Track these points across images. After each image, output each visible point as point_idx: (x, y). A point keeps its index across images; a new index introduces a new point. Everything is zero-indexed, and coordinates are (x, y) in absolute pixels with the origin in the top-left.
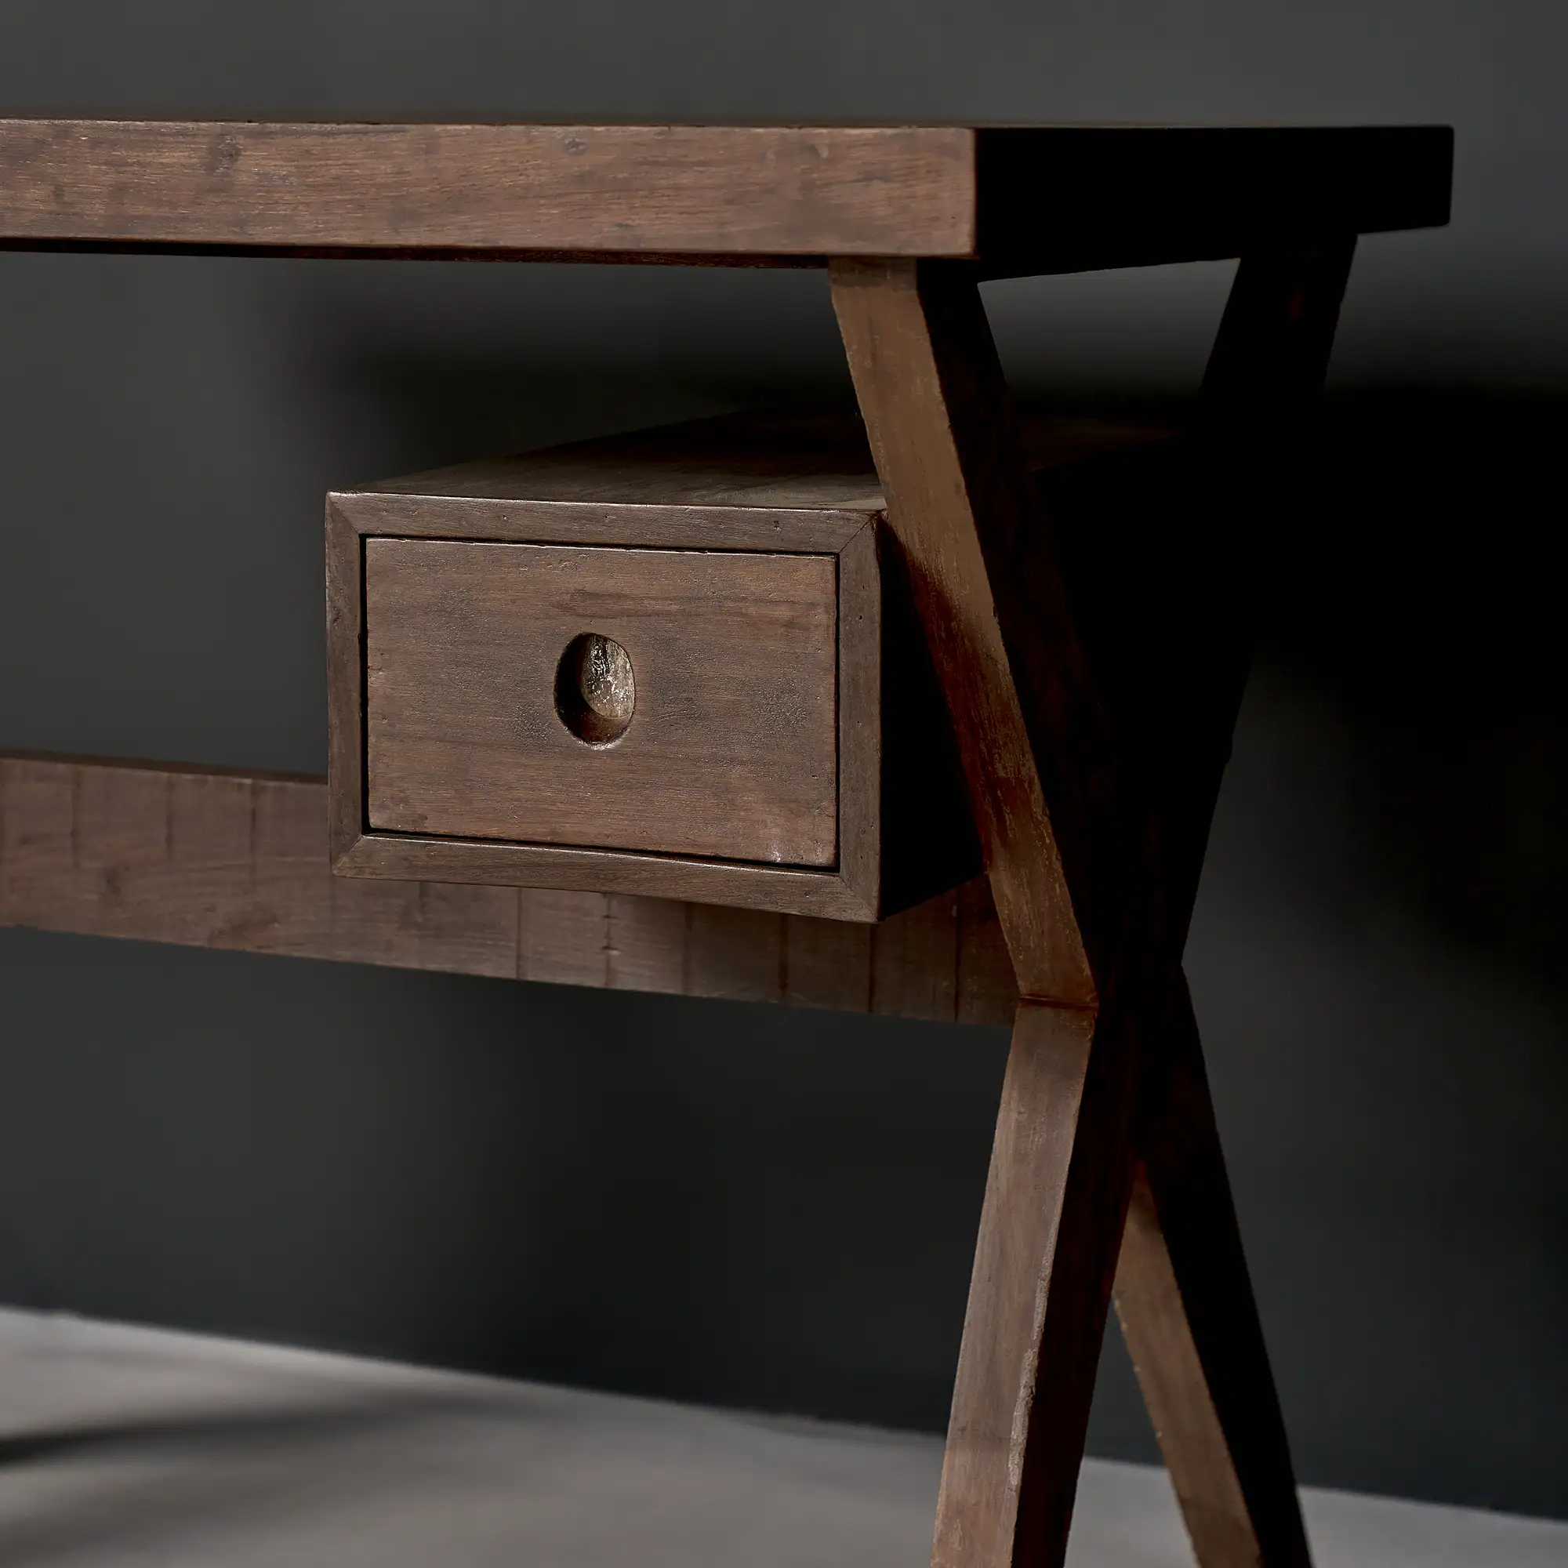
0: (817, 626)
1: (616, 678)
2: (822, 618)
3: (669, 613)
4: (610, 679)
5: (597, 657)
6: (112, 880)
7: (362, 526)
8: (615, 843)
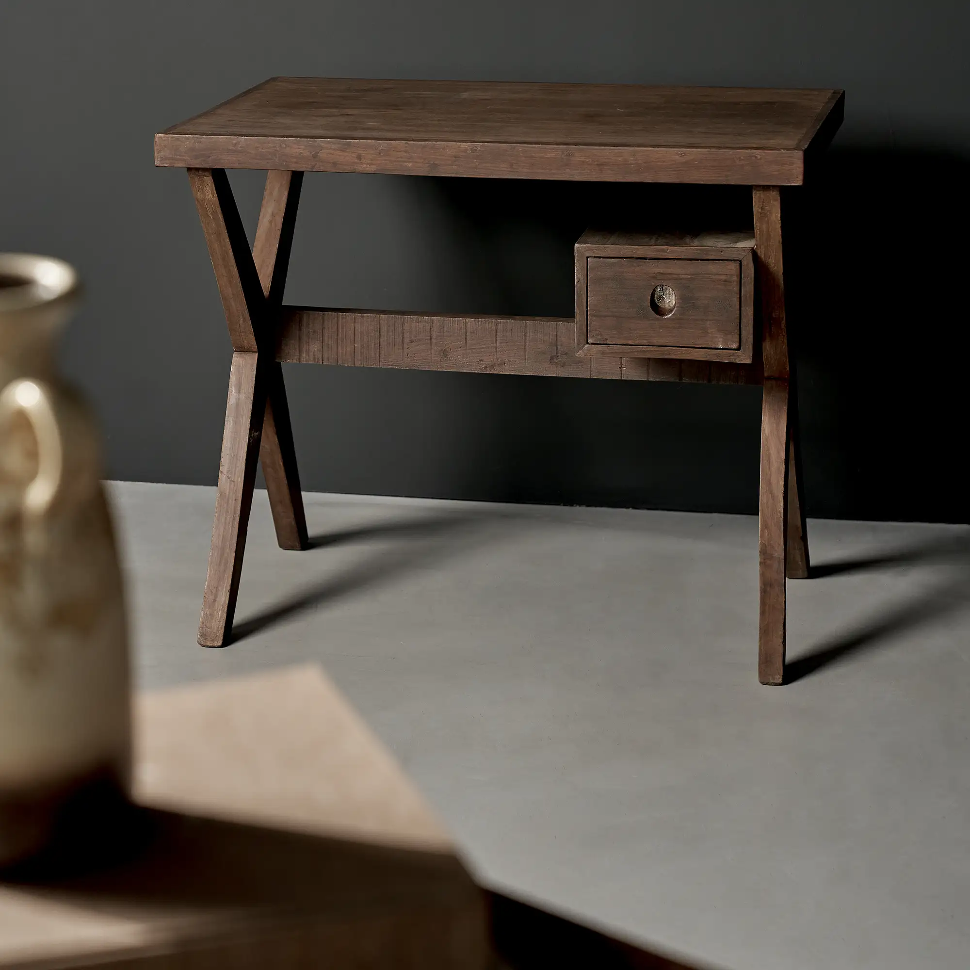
0: (734, 281)
1: (666, 296)
2: (735, 278)
3: (687, 278)
4: (664, 297)
5: (660, 290)
6: (445, 353)
7: (587, 255)
8: (670, 344)
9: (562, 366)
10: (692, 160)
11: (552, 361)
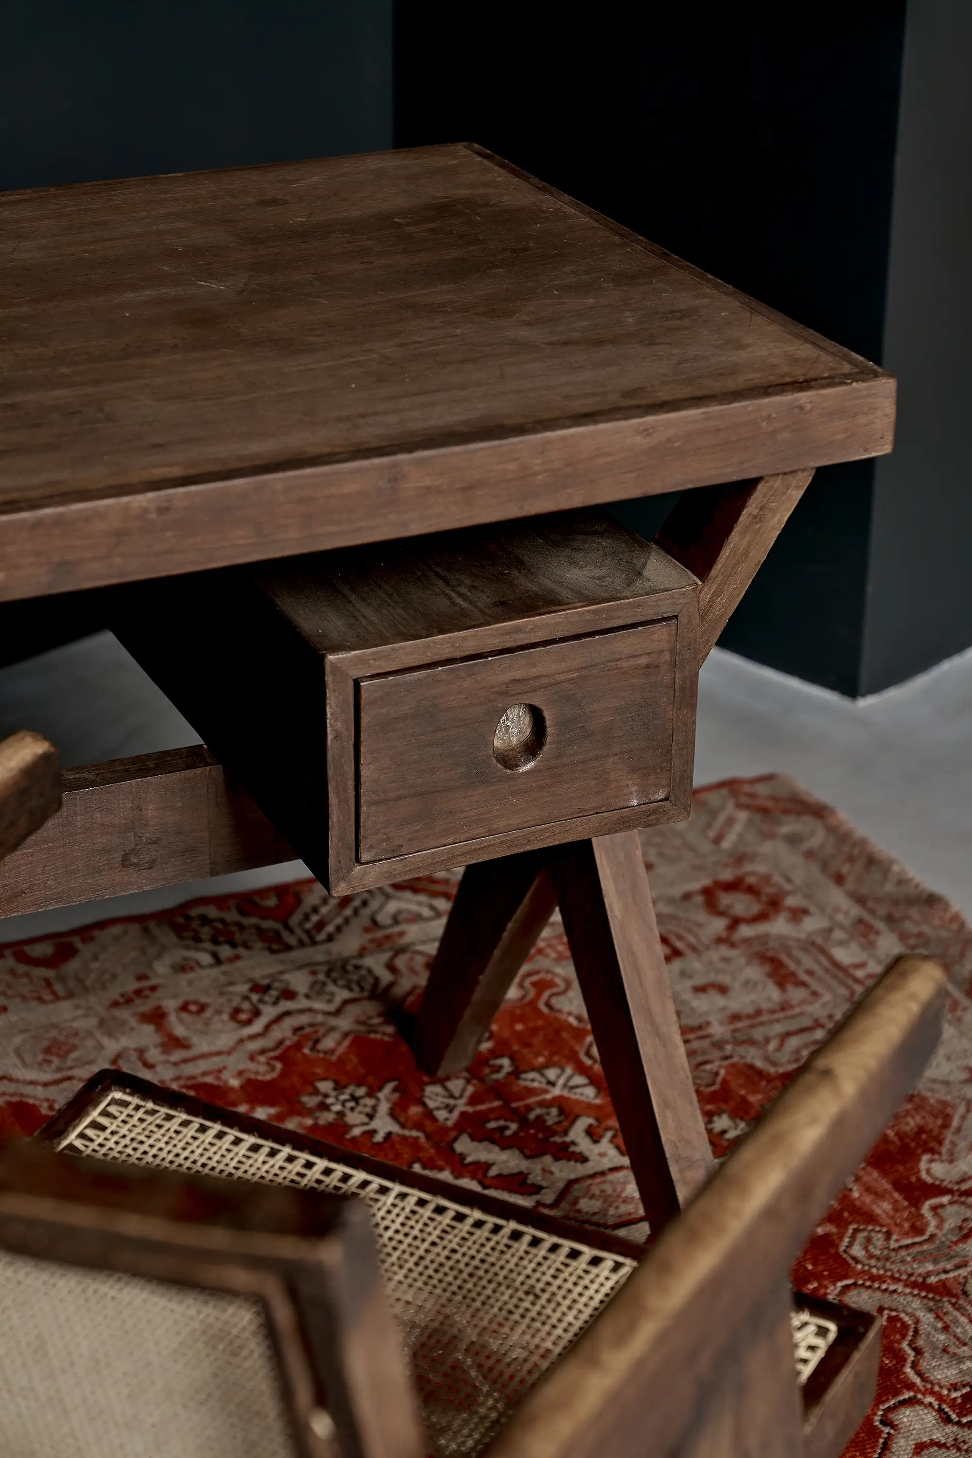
0: (664, 664)
3: (570, 680)
7: (356, 674)
8: (533, 823)
9: (150, 868)
10: (669, 440)
11: (127, 863)
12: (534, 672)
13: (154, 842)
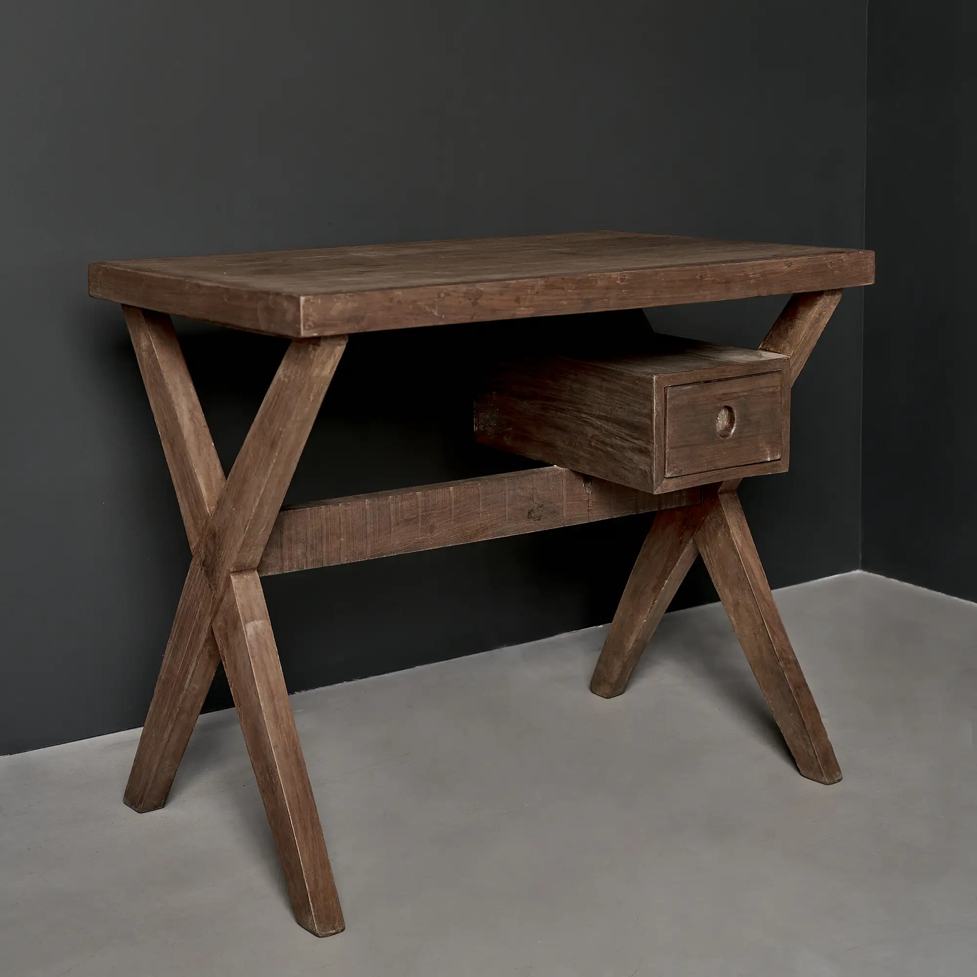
0: (778, 392)
2: (780, 389)
7: (665, 385)
9: (539, 520)
10: (796, 269)
11: (529, 517)
12: (732, 390)
13: (541, 507)
